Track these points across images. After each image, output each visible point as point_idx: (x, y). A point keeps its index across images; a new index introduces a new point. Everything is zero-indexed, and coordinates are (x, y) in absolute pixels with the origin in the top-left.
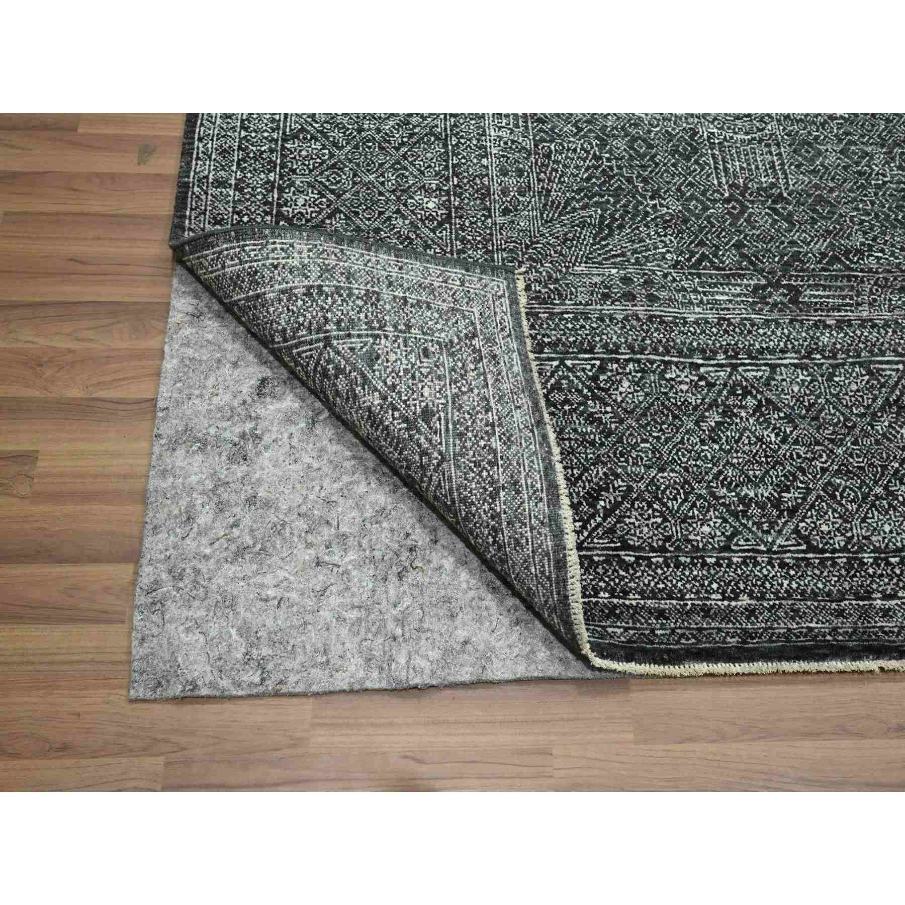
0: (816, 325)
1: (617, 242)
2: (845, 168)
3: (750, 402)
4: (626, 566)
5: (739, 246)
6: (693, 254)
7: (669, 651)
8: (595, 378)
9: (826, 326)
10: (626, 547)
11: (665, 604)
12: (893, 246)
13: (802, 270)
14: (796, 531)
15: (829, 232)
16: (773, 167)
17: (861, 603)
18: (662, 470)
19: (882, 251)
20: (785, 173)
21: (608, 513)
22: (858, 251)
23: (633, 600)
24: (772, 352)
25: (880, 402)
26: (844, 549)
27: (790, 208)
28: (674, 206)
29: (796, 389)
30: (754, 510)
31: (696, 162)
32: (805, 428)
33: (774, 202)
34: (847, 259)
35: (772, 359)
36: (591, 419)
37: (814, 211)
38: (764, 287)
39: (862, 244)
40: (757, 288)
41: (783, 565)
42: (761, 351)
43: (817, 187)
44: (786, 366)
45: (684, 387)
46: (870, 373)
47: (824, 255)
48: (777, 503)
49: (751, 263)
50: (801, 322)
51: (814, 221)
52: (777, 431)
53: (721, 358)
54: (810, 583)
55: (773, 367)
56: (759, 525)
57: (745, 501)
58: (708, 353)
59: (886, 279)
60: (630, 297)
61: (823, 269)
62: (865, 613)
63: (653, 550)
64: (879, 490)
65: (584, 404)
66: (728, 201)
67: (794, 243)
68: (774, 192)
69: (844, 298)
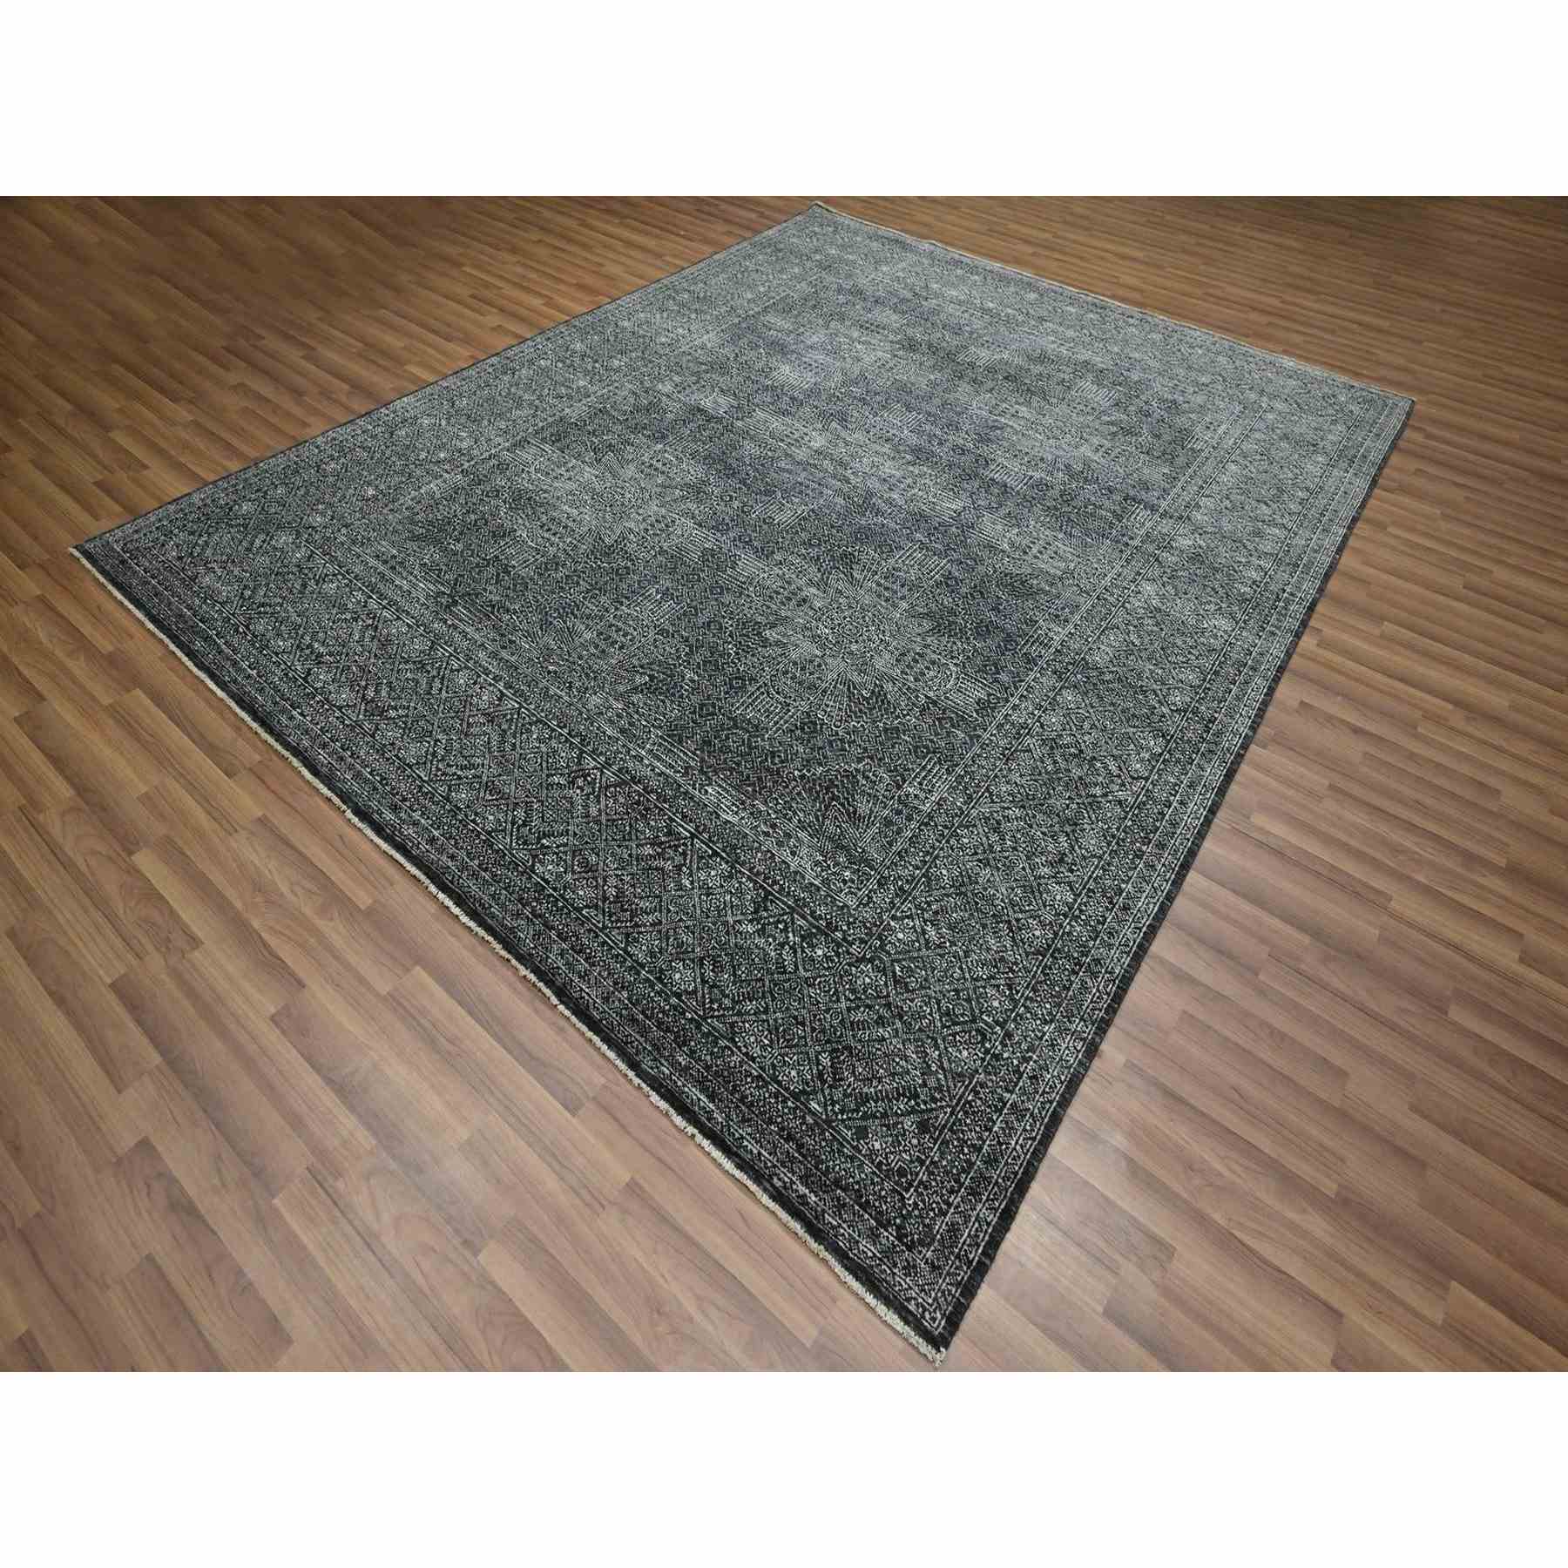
0: (441, 619)
1: (414, 546)
3: (370, 622)
4: (237, 631)
5: (460, 575)
6: (438, 565)
7: (202, 663)
8: (326, 575)
9: (445, 622)
10: (247, 627)
11: (227, 650)
13: (472, 600)
14: (310, 669)
16: (526, 561)
17: (289, 707)
18: (299, 616)
19: (518, 617)
20: (527, 566)
21: (260, 613)
23: (220, 642)
24: (408, 613)
25: (418, 659)
26: (316, 689)
27: (506, 578)
28: (459, 547)
29: (394, 631)
30: (308, 652)
31: (496, 541)
32: (375, 646)
33: (503, 572)
35: (403, 616)
36: (304, 586)
37: (515, 585)
38: (445, 594)
40: (442, 592)
41: (286, 675)
42: (403, 611)
44: (404, 622)
45: (354, 600)
46: (431, 648)
47: (491, 601)
48: (320, 655)
49: (455, 584)
50: (437, 614)
51: (509, 589)
52: (362, 637)
53: (384, 602)
54: (284, 688)
55: (399, 618)
56: (301, 656)
57: (310, 646)
58: (381, 596)
59: (501, 626)
60: (385, 562)
61: (481, 606)
62: (283, 711)
63: (253, 634)
64: (363, 683)
65: (310, 579)
66: (484, 559)
67: (485, 590)
68: (510, 569)
69: (471, 619)
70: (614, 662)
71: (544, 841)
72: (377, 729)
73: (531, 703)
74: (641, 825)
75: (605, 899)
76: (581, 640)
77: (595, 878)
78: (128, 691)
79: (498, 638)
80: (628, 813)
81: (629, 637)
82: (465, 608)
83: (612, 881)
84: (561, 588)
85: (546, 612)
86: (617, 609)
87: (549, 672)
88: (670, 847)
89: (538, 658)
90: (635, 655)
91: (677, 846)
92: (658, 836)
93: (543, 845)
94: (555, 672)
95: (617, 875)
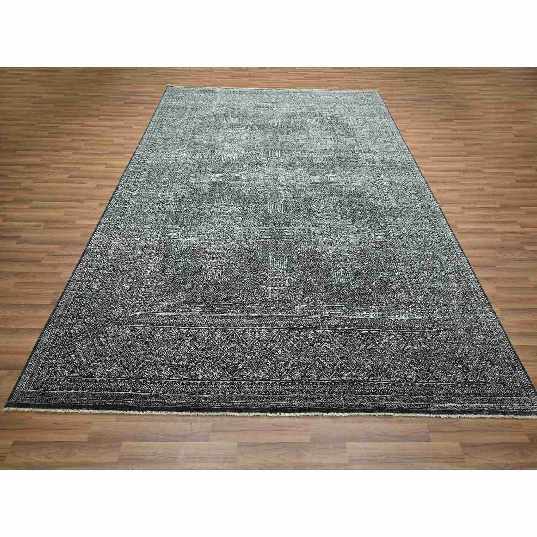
0: (215, 318)
1: (171, 296)
2: (238, 276)
3: (190, 338)
4: (140, 383)
5: (202, 296)
6: (189, 298)
7: (141, 408)
8: (151, 332)
9: (218, 318)
10: (142, 378)
11: (146, 394)
12: (244, 296)
13: (217, 303)
14: (190, 374)
15: (228, 293)
16: (219, 275)
17: (200, 395)
18: (159, 357)
19: (240, 298)
20: (222, 277)
21: (141, 368)
22: (234, 298)
23: (139, 393)
24: (201, 324)
25: (225, 339)
26: (201, 380)
27: (220, 286)
28: (189, 286)
29: (204, 335)
30: (180, 368)
31: (200, 274)
32: (203, 346)
33: (216, 285)
34: (230, 300)
35: (200, 327)
36: (146, 343)
37: (226, 287)
38: (205, 307)
39: (236, 296)
40: (203, 307)
41: (183, 384)
42: (198, 325)
43: (229, 281)
44: (203, 329)
45: (174, 334)
46: (225, 331)
47: (224, 299)
48: (187, 366)
49: (205, 301)
50: (212, 317)
51: (225, 290)
52: (195, 346)
53: (187, 327)
54: (188, 389)
55: (200, 329)
56: (180, 372)
57: (179, 366)
58: (183, 325)
59: (239, 305)
60: (168, 311)
61: (223, 303)
62: (200, 398)
63: (149, 379)
64: (216, 363)
65: (146, 339)
66: (204, 284)
67: (217, 296)
68: (217, 282)
69: (225, 310)
70: (287, 292)
71: (335, 368)
72: (242, 376)
73: (281, 326)
74: (353, 340)
75: (370, 371)
76: (269, 291)
77: (361, 367)
78: (120, 446)
79: (242, 310)
80: (346, 339)
81: (282, 280)
82: (218, 307)
83: (366, 364)
84: (242, 277)
85: (247, 289)
86: (267, 273)
87: (273, 310)
88: (367, 340)
89: (263, 308)
90: (291, 285)
91: (369, 337)
92: (361, 339)
93: (336, 370)
94: (274, 309)
95: (365, 361)
